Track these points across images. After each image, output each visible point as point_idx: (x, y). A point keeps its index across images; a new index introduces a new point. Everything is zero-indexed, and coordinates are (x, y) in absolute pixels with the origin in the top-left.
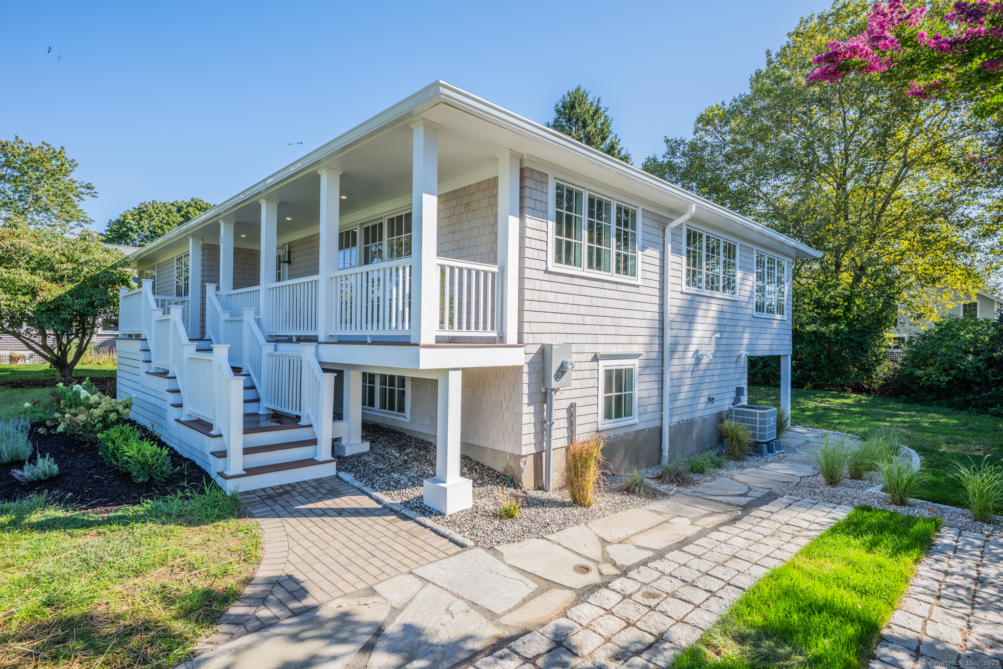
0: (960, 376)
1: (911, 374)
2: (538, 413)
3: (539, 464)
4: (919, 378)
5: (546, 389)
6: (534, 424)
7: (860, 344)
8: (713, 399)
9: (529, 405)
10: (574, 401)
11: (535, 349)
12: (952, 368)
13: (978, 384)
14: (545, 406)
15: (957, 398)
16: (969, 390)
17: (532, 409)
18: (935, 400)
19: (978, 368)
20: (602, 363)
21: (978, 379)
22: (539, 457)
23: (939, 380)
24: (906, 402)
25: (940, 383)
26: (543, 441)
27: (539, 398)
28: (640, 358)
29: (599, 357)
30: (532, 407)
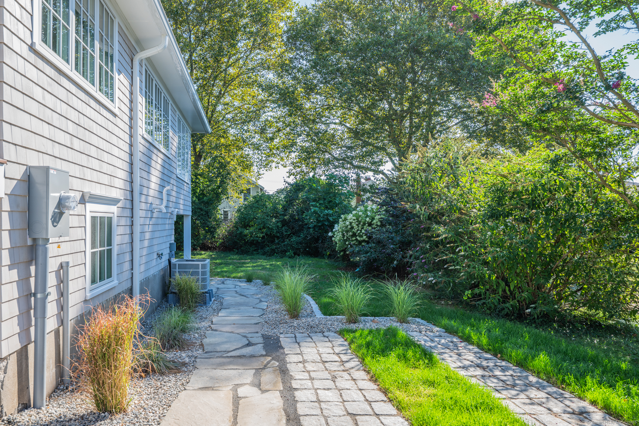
0: (269, 233)
1: (241, 233)
2: (23, 281)
3: (24, 366)
4: (246, 236)
5: (34, 240)
6: (18, 299)
7: (207, 212)
8: (162, 254)
9: (11, 267)
10: (64, 259)
11: (18, 172)
12: (264, 228)
13: (278, 238)
14: (33, 268)
15: (268, 248)
16: (273, 242)
17: (14, 275)
18: (255, 250)
19: (278, 226)
20: (90, 207)
21: (278, 235)
22: (24, 354)
23: (257, 237)
24: (237, 253)
25: (257, 239)
26: (30, 325)
27: (23, 255)
28: (118, 205)
29: (87, 198)
30: (15, 271)
